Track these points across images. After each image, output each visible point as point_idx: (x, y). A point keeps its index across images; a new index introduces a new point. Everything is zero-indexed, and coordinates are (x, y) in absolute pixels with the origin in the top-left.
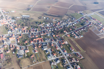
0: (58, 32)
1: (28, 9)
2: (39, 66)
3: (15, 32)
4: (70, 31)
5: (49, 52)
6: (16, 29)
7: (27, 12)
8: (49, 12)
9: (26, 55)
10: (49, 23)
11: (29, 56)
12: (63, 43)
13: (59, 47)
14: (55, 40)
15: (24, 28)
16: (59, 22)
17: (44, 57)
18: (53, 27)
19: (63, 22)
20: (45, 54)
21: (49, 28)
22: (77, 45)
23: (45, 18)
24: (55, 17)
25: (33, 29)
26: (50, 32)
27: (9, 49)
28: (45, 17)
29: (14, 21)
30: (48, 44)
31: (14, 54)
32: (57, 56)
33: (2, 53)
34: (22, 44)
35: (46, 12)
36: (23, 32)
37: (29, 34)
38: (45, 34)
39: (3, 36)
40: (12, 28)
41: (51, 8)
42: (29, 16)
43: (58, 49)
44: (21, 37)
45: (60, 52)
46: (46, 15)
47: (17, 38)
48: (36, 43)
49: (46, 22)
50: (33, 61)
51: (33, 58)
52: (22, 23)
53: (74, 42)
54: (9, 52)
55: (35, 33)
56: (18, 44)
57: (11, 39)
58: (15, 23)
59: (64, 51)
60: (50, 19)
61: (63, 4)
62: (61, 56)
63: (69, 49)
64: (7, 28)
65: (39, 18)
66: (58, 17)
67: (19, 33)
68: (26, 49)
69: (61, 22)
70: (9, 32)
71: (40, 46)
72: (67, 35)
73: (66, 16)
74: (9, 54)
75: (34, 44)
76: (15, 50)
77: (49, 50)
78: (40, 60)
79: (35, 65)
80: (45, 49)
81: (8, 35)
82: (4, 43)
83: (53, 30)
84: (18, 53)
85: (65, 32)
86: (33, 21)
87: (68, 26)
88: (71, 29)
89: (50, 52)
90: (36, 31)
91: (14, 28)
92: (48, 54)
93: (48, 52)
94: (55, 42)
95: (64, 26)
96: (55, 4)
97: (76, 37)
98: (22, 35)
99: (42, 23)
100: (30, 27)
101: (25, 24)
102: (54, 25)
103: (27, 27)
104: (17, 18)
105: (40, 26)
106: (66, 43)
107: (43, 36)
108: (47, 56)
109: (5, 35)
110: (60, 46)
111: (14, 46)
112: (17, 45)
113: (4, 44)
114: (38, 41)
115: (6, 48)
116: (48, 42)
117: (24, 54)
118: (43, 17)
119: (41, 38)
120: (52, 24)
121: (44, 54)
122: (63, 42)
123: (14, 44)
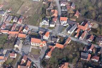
15: (84, 25)
36: (75, 34)
39: (23, 29)
40: (55, 15)
52: (90, 8)
57: (35, 43)
58: (71, 4)
64: (44, 10)
67: (63, 34)
70: (45, 23)
81: (36, 28)
82: (16, 46)
91: (62, 16)
98: (68, 42)
109: (29, 26)
113: (15, 49)
115: (10, 61)
123: (36, 58)
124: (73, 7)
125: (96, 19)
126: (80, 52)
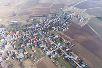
0: (48, 30)
1: (14, 15)
2: (41, 63)
3: (8, 39)
4: (57, 26)
5: (45, 48)
6: (8, 36)
7: (14, 18)
8: (34, 14)
9: (26, 57)
10: (38, 24)
11: (29, 56)
12: (55, 38)
13: (52, 42)
14: (48, 37)
16: (46, 20)
17: (43, 54)
18: (42, 26)
19: (49, 20)
20: (43, 50)
21: (39, 28)
22: (66, 36)
23: (32, 20)
24: (41, 17)
25: (24, 32)
26: (40, 31)
27: (7, 56)
28: (32, 19)
29: (3, 29)
30: (42, 41)
31: (14, 59)
32: (53, 50)
33: (2, 62)
34: (19, 48)
35: (31, 15)
37: (23, 37)
38: (37, 34)
40: (4, 36)
41: (35, 10)
42: (17, 21)
43: (52, 43)
44: (16, 42)
45: (55, 46)
46: (33, 17)
47: (12, 44)
48: (32, 43)
49: (34, 23)
50: (34, 60)
51: (33, 57)
53: (63, 34)
54: (8, 59)
55: (28, 35)
56: (16, 49)
57: (7, 47)
58: (6, 31)
59: (57, 44)
60: (37, 20)
61: (44, 5)
62: (57, 49)
63: (61, 41)
65: (27, 21)
66: (44, 16)
67: (12, 39)
68: (25, 51)
69: (47, 20)
71: (36, 45)
72: (56, 30)
73: (49, 14)
74: (9, 61)
75: (30, 45)
76: (14, 55)
77: (45, 46)
78: (40, 57)
79: (37, 63)
80: (41, 47)
81: (1, 43)
82: (1, 52)
83: (43, 29)
84: (17, 57)
85: (53, 28)
86: (22, 25)
87: (54, 22)
88: (57, 25)
89: (47, 48)
90: (28, 33)
92: (45, 50)
93: (45, 49)
94: (48, 39)
95: (51, 23)
96: (37, 6)
97: (64, 30)
98: (16, 40)
99: (32, 25)
100: (21, 31)
101: (15, 29)
102: (42, 24)
103: (19, 32)
104: (6, 25)
105: (30, 28)
106: (57, 36)
107: (36, 36)
108: (45, 52)
110: (53, 40)
111: (12, 52)
112: (14, 50)
114: (33, 41)
115: (4, 56)
117: (24, 56)
118: (30, 19)
119: (35, 38)
120: (40, 24)
121: (42, 51)
122: (54, 37)
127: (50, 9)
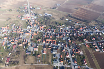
0: (76, 39)
1: (54, 8)
2: (41, 67)
3: (33, 29)
4: (92, 41)
5: (57, 57)
6: (35, 26)
8: (75, 14)
9: (34, 53)
10: (70, 27)
11: (36, 54)
12: (77, 53)
13: (70, 55)
14: (69, 47)
15: (42, 26)
16: (83, 27)
17: (50, 61)
18: (73, 32)
19: (87, 28)
20: (53, 58)
21: (68, 32)
22: (94, 60)
23: (67, 20)
24: (79, 21)
25: (50, 29)
26: (67, 36)
27: (22, 43)
28: (68, 18)
29: (36, 17)
30: (59, 48)
31: (24, 49)
32: (63, 64)
33: (15, 45)
34: (34, 41)
35: (71, 14)
36: (40, 30)
37: (45, 33)
38: (61, 37)
39: (21, 30)
40: (31, 24)
42: (51, 15)
43: (68, 57)
44: (36, 34)
45: (69, 61)
46: (71, 17)
47: (32, 35)
48: (48, 43)
49: (67, 24)
50: (38, 61)
51: (39, 57)
52: (43, 21)
53: (92, 55)
54: (21, 45)
55: (51, 34)
56: (31, 40)
57: (27, 34)
59: (74, 62)
60: (72, 22)
61: (97, 7)
62: (69, 66)
63: (82, 61)
64: (27, 23)
65: (60, 18)
66: (84, 21)
67: (36, 30)
68: (36, 47)
69: (85, 28)
70: (28, 27)
71: (50, 48)
72: (87, 44)
73: (94, 21)
74: (20, 47)
75: (45, 45)
76: (26, 45)
77: (58, 55)
78: (45, 62)
79: (38, 65)
80: (53, 53)
81: (26, 29)
82: (20, 36)
83: (71, 35)
84: (27, 49)
85: (85, 40)
86: (53, 21)
87: (92, 34)
88: (94, 39)
90: (53, 31)
91: (34, 24)
92: (55, 59)
93: (55, 57)
94: (68, 49)
95: (87, 33)
96: (86, 6)
97: (98, 50)
98: (38, 33)
99: (63, 25)
100: (48, 26)
102: (74, 30)
103: (45, 26)
104: (40, 15)
105: (59, 27)
106: (81, 53)
107: (57, 38)
108: (53, 60)
109: (23, 29)
110: (72, 54)
111: (27, 41)
114: (51, 42)
115: (20, 41)
116: (61, 46)
117: (33, 52)
118: (65, 18)
119: (54, 41)
120: (73, 28)
121: (51, 58)
122: (78, 51)
123: (28, 39)
124: (37, 21)
125: (45, 24)
126: (43, 35)
127: (100, 14)
